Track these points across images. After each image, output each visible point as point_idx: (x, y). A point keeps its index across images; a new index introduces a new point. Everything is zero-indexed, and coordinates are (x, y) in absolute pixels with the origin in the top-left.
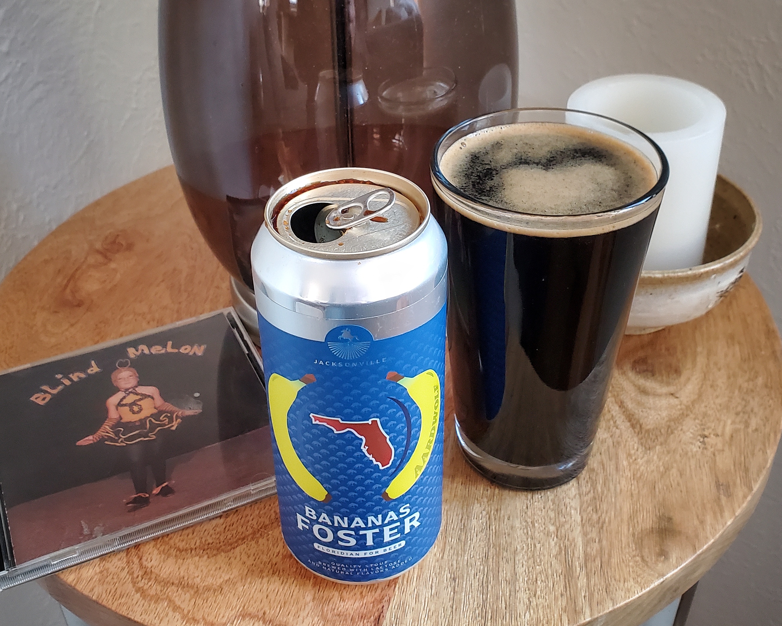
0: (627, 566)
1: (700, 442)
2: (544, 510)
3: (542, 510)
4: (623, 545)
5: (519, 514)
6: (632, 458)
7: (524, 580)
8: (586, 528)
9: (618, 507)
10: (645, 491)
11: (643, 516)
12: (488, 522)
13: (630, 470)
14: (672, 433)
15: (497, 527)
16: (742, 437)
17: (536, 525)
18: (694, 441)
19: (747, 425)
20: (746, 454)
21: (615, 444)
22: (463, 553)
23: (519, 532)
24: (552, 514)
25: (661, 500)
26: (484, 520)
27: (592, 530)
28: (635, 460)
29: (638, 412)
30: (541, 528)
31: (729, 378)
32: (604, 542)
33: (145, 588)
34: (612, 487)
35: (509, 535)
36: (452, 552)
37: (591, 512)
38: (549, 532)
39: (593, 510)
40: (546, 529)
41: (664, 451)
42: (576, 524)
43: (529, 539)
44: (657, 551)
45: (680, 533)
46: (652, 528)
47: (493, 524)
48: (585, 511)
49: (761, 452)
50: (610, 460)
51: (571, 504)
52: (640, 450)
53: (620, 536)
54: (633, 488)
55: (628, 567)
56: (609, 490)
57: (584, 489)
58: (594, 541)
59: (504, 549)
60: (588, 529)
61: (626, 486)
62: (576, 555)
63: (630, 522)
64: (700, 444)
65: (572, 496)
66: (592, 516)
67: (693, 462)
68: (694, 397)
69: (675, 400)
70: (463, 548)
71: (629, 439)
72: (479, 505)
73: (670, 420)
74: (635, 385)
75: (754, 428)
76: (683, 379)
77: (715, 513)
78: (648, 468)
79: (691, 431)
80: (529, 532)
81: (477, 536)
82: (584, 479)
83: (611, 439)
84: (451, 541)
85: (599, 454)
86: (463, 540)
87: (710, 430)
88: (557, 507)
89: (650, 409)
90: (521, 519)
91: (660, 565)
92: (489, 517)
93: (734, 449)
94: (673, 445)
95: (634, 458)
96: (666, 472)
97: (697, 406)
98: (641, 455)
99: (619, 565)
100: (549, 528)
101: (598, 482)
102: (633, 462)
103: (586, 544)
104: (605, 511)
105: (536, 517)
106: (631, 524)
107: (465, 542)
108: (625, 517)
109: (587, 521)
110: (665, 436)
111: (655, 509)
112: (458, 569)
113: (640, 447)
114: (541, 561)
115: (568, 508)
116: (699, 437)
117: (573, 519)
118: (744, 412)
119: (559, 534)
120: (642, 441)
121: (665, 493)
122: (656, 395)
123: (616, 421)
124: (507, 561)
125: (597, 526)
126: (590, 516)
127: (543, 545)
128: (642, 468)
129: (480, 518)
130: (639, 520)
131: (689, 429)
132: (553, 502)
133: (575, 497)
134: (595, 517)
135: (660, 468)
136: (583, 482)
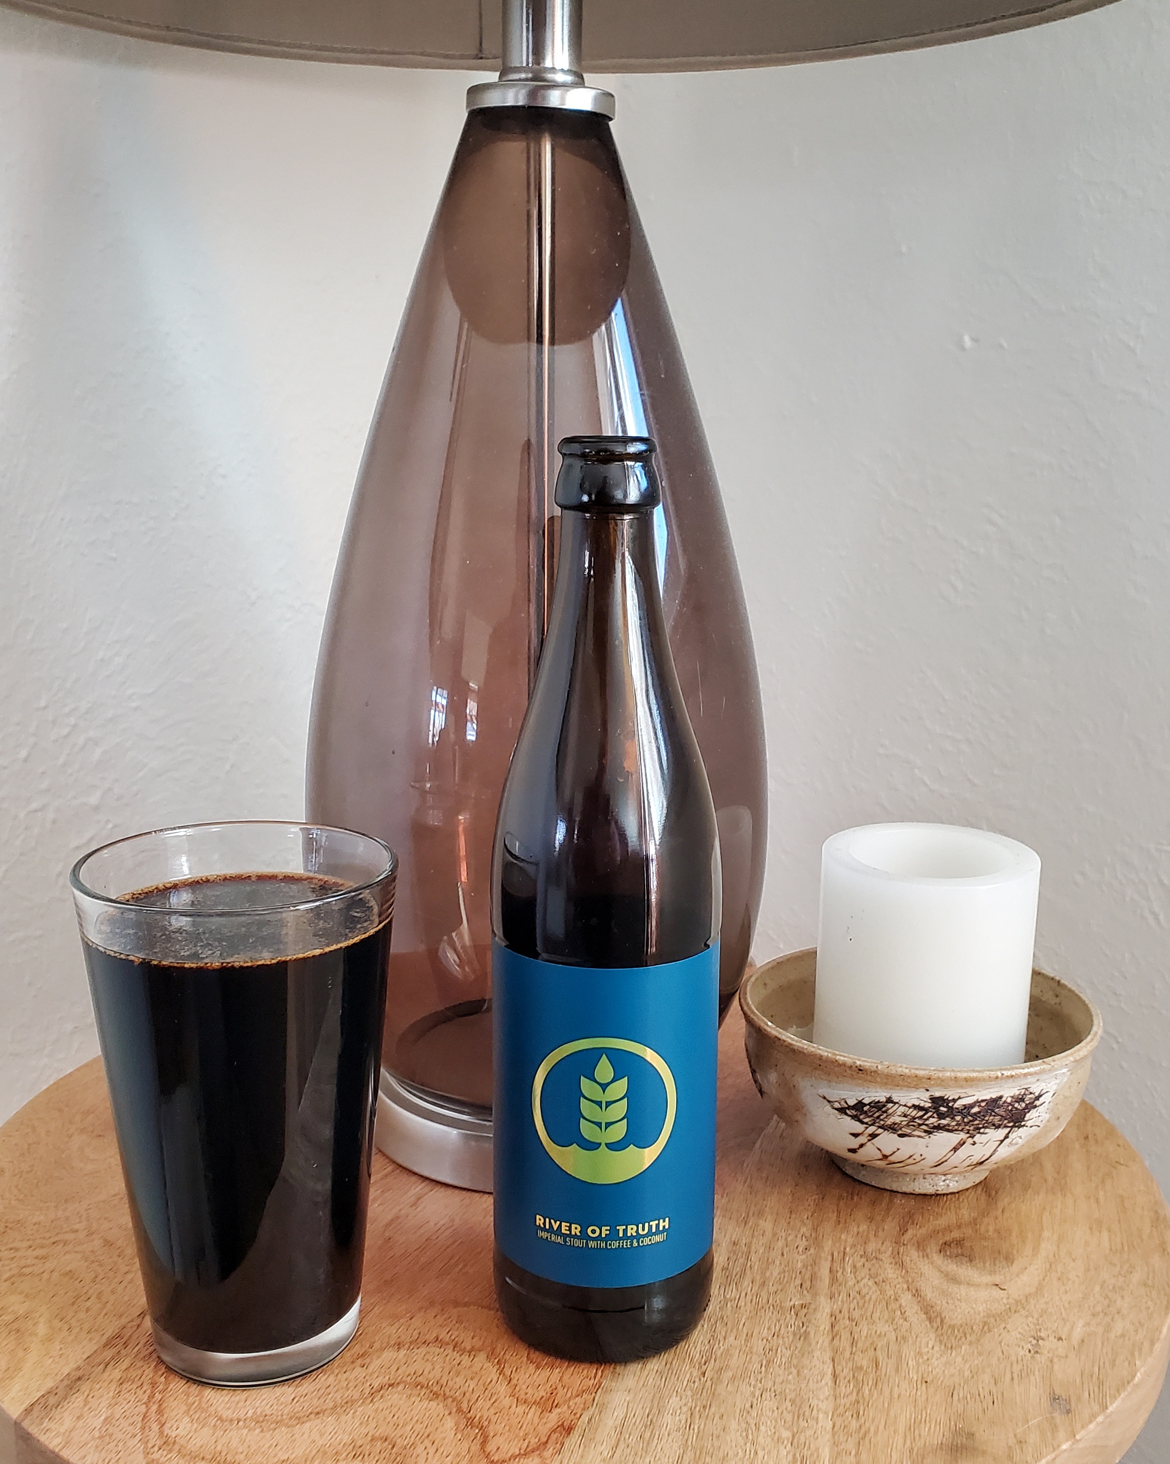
1: (1032, 1345)
3: (773, 1411)
6: (922, 1357)
8: (839, 1436)
9: (892, 1413)
10: (937, 1398)
11: (930, 1430)
12: (688, 1420)
13: (917, 1372)
14: (990, 1331)
15: (702, 1427)
16: (1099, 1343)
17: (763, 1428)
18: (1022, 1343)
19: (1108, 1329)
20: (1102, 1364)
21: (898, 1341)
22: (644, 1454)
23: (734, 1435)
24: (789, 1417)
25: (960, 1409)
26: (683, 1417)
27: (847, 1440)
28: (928, 1359)
29: (941, 1304)
30: (769, 1431)
32: (864, 1456)
33: (163, 1460)
34: (886, 1392)
35: (718, 1437)
37: (850, 1418)
38: (780, 1437)
39: (852, 1416)
40: (777, 1434)
42: (824, 1431)
45: (984, 1453)
46: (942, 1443)
47: (697, 1422)
48: (840, 1416)
50: (889, 1356)
51: (820, 1406)
52: (937, 1348)
53: (889, 1451)
54: (919, 1393)
56: (881, 1393)
57: (842, 1390)
58: (848, 1452)
59: (707, 1454)
60: (841, 1439)
61: (908, 1391)
63: (907, 1433)
64: (1030, 1347)
65: (822, 1397)
66: (850, 1423)
67: (1016, 1368)
68: (1029, 1290)
69: (1001, 1292)
70: (645, 1447)
71: (922, 1335)
73: (989, 1316)
74: (942, 1272)
75: (1118, 1334)
77: (1041, 1432)
78: (946, 1372)
79: (1022, 1331)
80: (750, 1437)
81: (668, 1435)
82: (844, 1380)
83: (893, 1334)
84: (629, 1438)
85: (873, 1350)
86: (647, 1439)
87: (1050, 1332)
88: (797, 1409)
90: (740, 1420)
92: (692, 1414)
93: (1083, 1357)
94: (988, 1346)
95: (926, 1358)
96: (973, 1377)
97: (1032, 1302)
98: (936, 1355)
100: (781, 1434)
101: (866, 1383)
102: (924, 1362)
103: (835, 1457)
104: (870, 1419)
105: (762, 1419)
106: (909, 1437)
107: (649, 1441)
108: (901, 1428)
109: (841, 1429)
110: (979, 1334)
111: (950, 1423)
113: (938, 1343)
115: (815, 1411)
116: (1032, 1339)
117: (820, 1424)
118: (1106, 1314)
119: (795, 1441)
120: (941, 1338)
121: (967, 1403)
122: (971, 1284)
123: (905, 1312)
125: (857, 1434)
126: (846, 1423)
127: (769, 1452)
128: (937, 1369)
129: (678, 1414)
130: (922, 1434)
131: (1017, 1328)
132: (793, 1402)
133: (827, 1399)
134: (854, 1424)
135: (964, 1371)
136: (842, 1383)
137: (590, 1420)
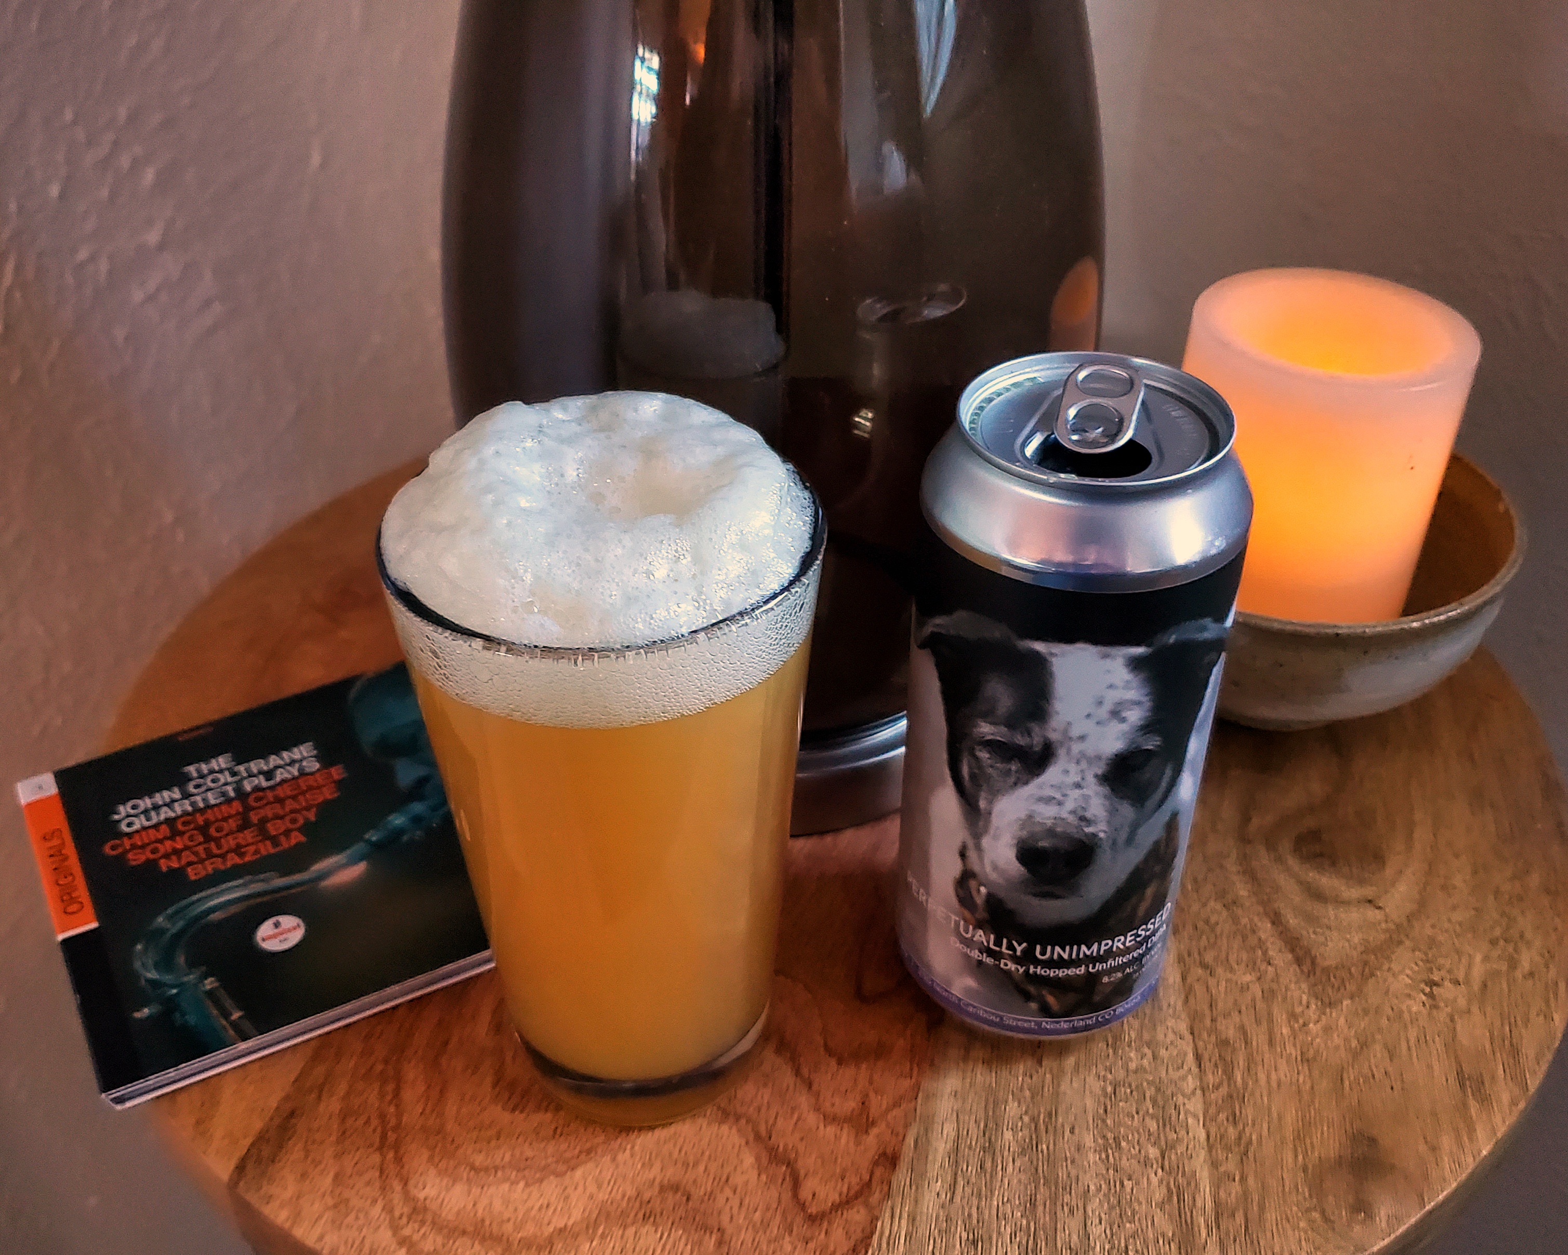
0: (1295, 1228)
1: (1425, 994)
2: (1136, 1116)
3: (1133, 1117)
4: (1287, 1189)
5: (1091, 1122)
6: (1298, 1022)
7: (1104, 1249)
8: (1217, 1151)
9: (1275, 1115)
10: (1324, 1085)
11: (1322, 1133)
12: (1034, 1137)
13: (1295, 1045)
14: (1372, 975)
15: (1052, 1145)
16: (1505, 986)
17: (1123, 1144)
18: (1413, 993)
19: (1513, 964)
20: (1512, 1020)
21: (1266, 995)
22: (989, 1191)
23: (1092, 1157)
24: (1153, 1125)
25: (1355, 1102)
26: (1026, 1132)
27: (1227, 1157)
28: (1305, 1025)
29: (1310, 936)
30: (1132, 1149)
31: (1475, 872)
32: (1251, 1181)
33: (416, 1237)
34: (1262, 1077)
35: (1073, 1162)
36: (968, 1190)
37: (1225, 1122)
38: (1147, 1157)
39: (1227, 1118)
40: (1143, 1152)
41: (1356, 1009)
42: (1197, 1145)
43: (1111, 1171)
44: (1351, 1201)
45: (1393, 1167)
46: (1340, 1157)
47: (1044, 1139)
48: (1214, 1119)
49: (1542, 1018)
50: (1258, 1022)
51: (1188, 1105)
52: (1313, 1006)
53: (1279, 1169)
54: (1301, 1079)
55: (1296, 1231)
56: (1257, 1082)
57: (1211, 1079)
58: (1231, 1177)
59: (1064, 1189)
60: (1220, 1156)
61: (1288, 1075)
62: (1199, 1203)
63: (1298, 1144)
64: (1424, 998)
65: (1188, 1091)
66: (1226, 1131)
67: (1413, 1034)
68: (1410, 907)
69: (1377, 911)
70: (988, 1184)
71: (1292, 985)
72: (1016, 1104)
73: (1366, 951)
74: (1300, 883)
75: (1527, 970)
76: (1389, 871)
77: (1457, 1131)
78: (1329, 1041)
79: (1408, 972)
80: (1111, 1158)
81: (1014, 1161)
82: (1210, 1060)
83: (1257, 985)
84: (967, 1169)
85: (1237, 1013)
86: (989, 1170)
87: (1443, 972)
88: (1161, 1112)
89: (1329, 928)
90: (1095, 1132)
91: (1357, 1228)
92: (1036, 1126)
93: (1489, 1009)
94: (1374, 999)
95: (1301, 1021)
96: (1362, 1048)
97: (1416, 924)
98: (1314, 1017)
99: (1280, 1226)
100: (1147, 1152)
101: (1236, 1065)
102: (1300, 1028)
103: (1217, 1185)
104: (1250, 1122)
105: (1122, 1130)
106: (1299, 1150)
107: (992, 1172)
108: (1289, 1135)
109: (1219, 1140)
110: (1359, 981)
111: (1346, 1122)
112: (981, 1224)
113: (1313, 1001)
114: (1133, 1215)
115: (1182, 1113)
116: (1422, 986)
117: (1191, 1134)
118: (1506, 940)
119: (1166, 1163)
120: (1316, 988)
121: (1361, 1091)
122: (1340, 902)
123: (1267, 950)
124: (1071, 1212)
125: (1237, 1150)
126: (1222, 1130)
127: (1137, 1183)
128: (1318, 1040)
129: (1019, 1128)
130: (1315, 1140)
131: (1404, 969)
132: (1154, 1102)
133: (1194, 1093)
134: (1232, 1132)
135: (1350, 1041)
136: (1208, 1066)
137: (916, 1142)
